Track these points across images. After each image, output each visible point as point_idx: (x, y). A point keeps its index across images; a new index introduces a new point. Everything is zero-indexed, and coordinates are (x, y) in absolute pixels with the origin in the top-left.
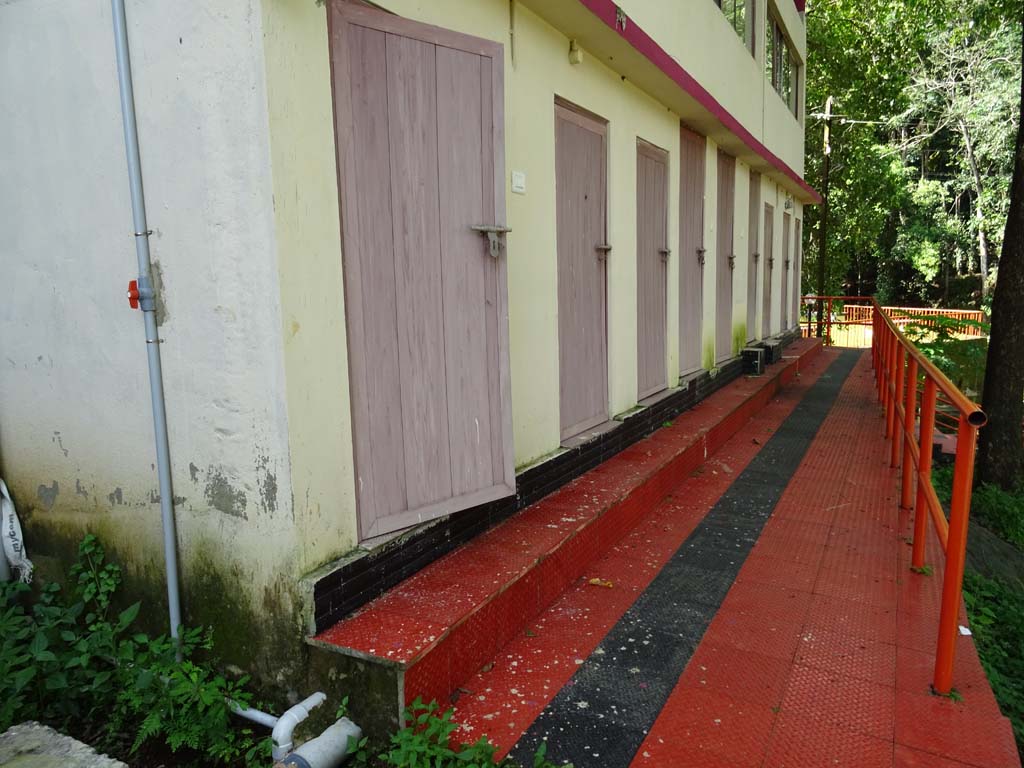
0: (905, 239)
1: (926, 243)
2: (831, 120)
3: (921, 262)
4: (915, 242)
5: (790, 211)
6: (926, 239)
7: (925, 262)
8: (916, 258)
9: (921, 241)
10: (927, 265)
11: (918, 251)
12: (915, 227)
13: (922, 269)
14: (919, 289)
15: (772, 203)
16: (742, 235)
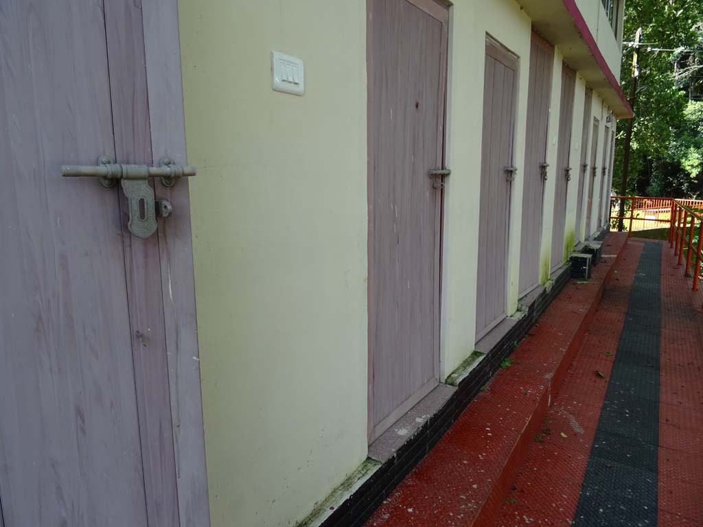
0: (676, 146)
1: (692, 149)
2: (639, 48)
3: (687, 163)
4: (683, 148)
5: (609, 125)
6: (692, 145)
7: (691, 163)
8: (684, 160)
9: (688, 147)
10: (692, 166)
11: (685, 156)
12: (684, 137)
13: (688, 168)
14: (682, 184)
15: (599, 118)
16: (577, 148)
